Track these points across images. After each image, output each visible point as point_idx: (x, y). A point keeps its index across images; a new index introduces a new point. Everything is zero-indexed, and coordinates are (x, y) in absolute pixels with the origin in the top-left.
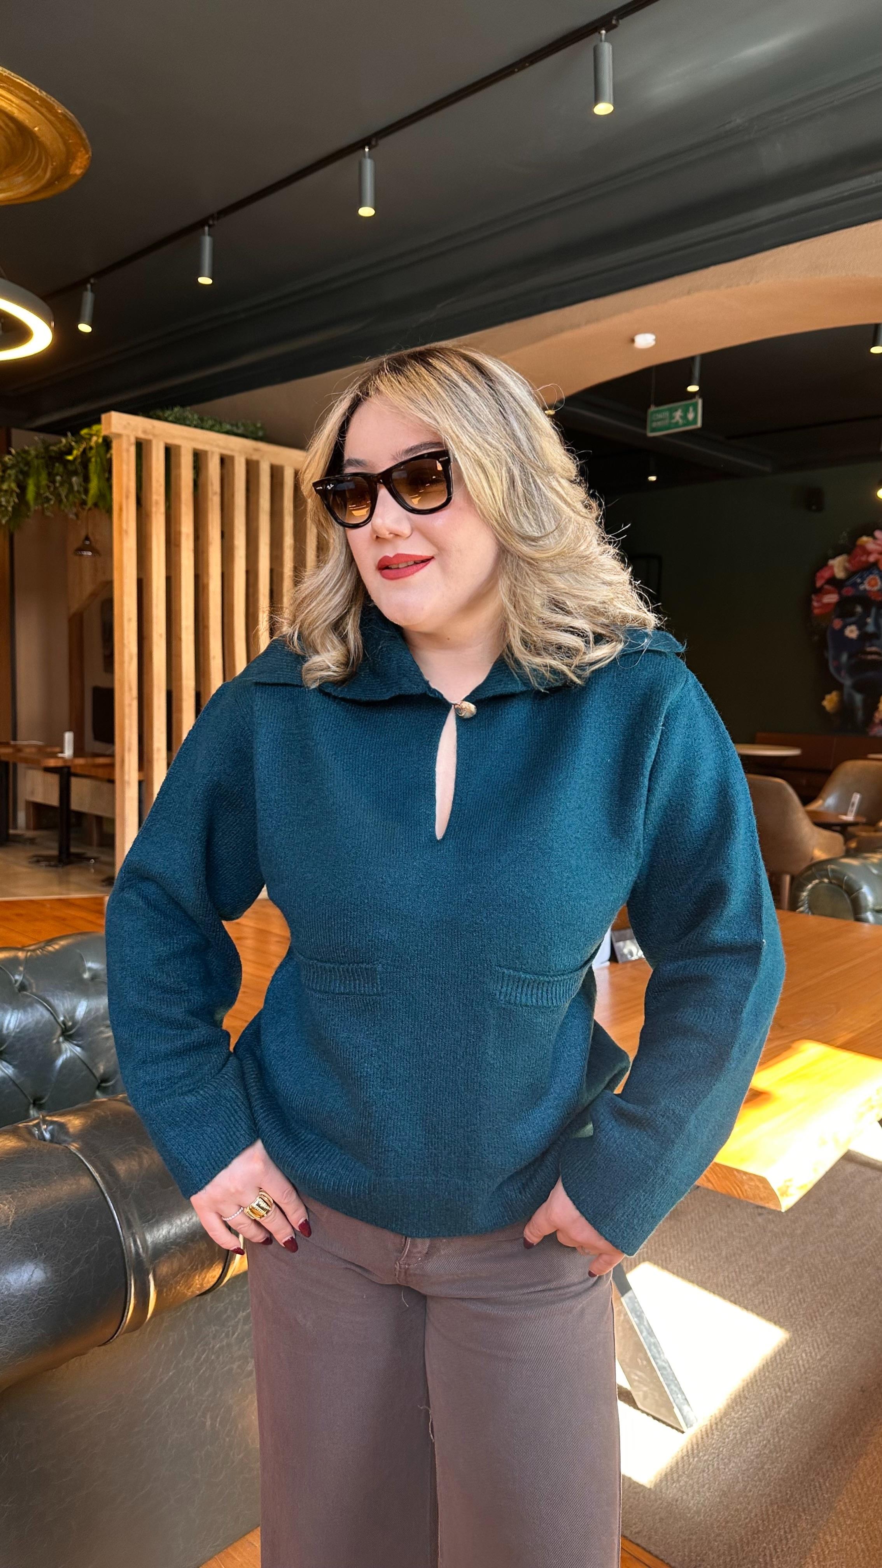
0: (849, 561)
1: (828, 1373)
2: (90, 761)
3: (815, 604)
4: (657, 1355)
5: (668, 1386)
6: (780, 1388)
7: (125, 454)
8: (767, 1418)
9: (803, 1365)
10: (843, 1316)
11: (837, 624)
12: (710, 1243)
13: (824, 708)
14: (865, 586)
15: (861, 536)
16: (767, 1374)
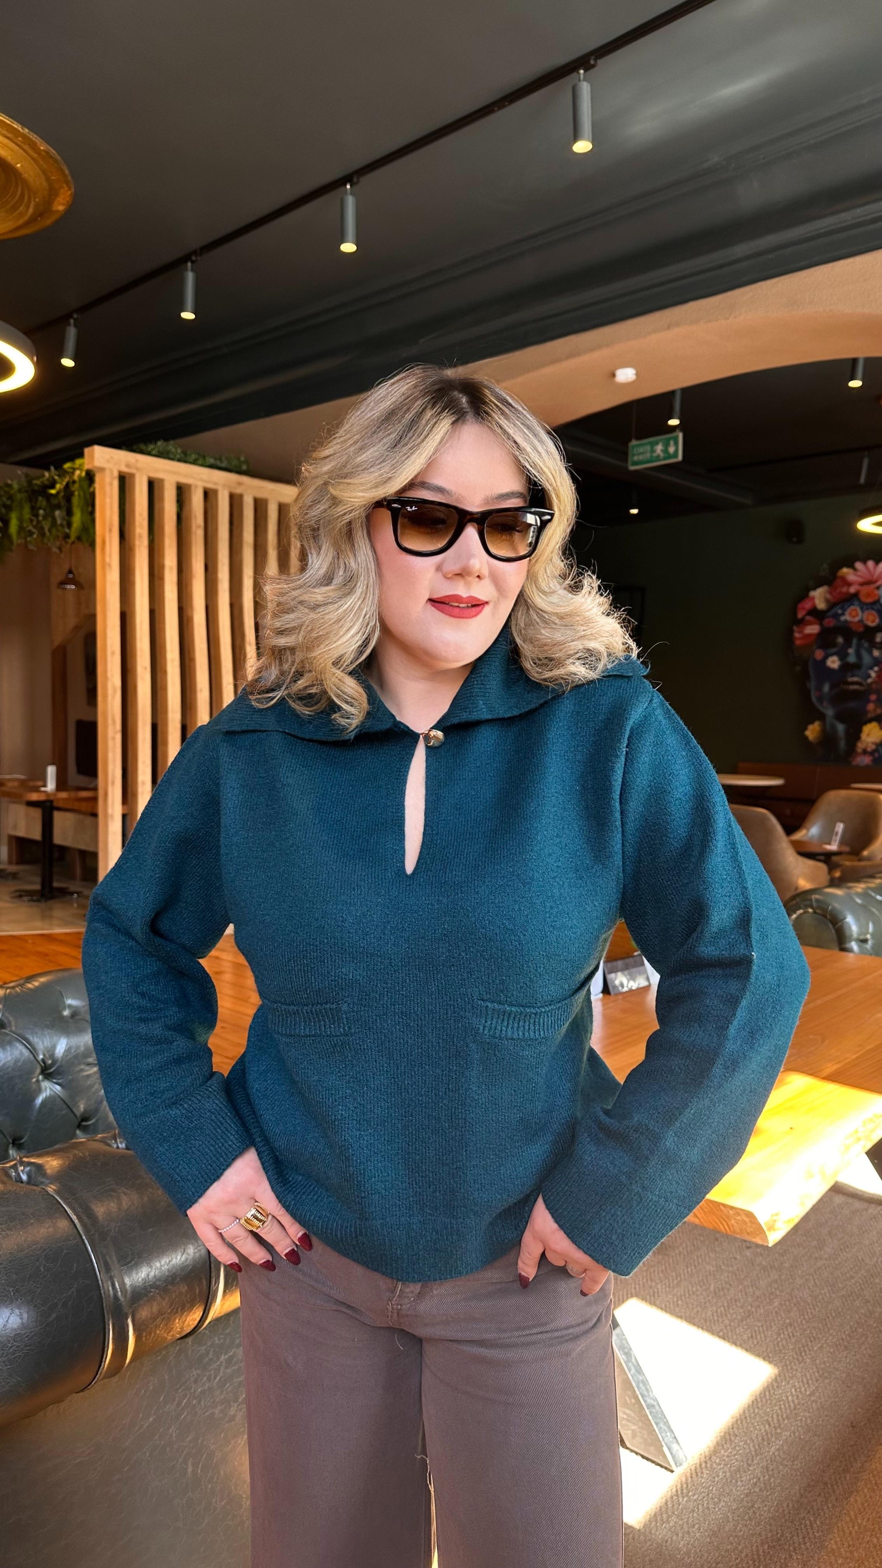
0: (830, 593)
1: (818, 1409)
2: (73, 794)
3: (797, 635)
4: (646, 1393)
5: (657, 1424)
6: (770, 1425)
7: (108, 488)
8: (757, 1455)
9: (793, 1401)
10: (832, 1350)
11: (819, 654)
12: (698, 1277)
13: (806, 738)
14: (846, 617)
15: (841, 567)
16: (756, 1410)
